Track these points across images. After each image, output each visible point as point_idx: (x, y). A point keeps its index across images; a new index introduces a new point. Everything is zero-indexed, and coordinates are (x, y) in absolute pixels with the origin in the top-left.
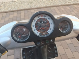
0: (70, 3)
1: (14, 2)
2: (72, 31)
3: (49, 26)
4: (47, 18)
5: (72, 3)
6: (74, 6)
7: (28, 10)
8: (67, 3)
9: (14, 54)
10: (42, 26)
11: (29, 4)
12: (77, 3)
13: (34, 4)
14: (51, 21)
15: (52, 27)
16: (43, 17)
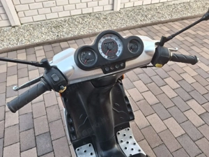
0: (144, 22)
1: (14, 27)
2: (144, 52)
3: (117, 48)
4: (114, 38)
5: (149, 22)
6: (155, 26)
7: (53, 45)
8: (139, 23)
9: (36, 146)
10: (110, 47)
11: (53, 29)
12: (159, 20)
13: (65, 30)
14: (118, 42)
15: (120, 49)
16: (109, 38)
